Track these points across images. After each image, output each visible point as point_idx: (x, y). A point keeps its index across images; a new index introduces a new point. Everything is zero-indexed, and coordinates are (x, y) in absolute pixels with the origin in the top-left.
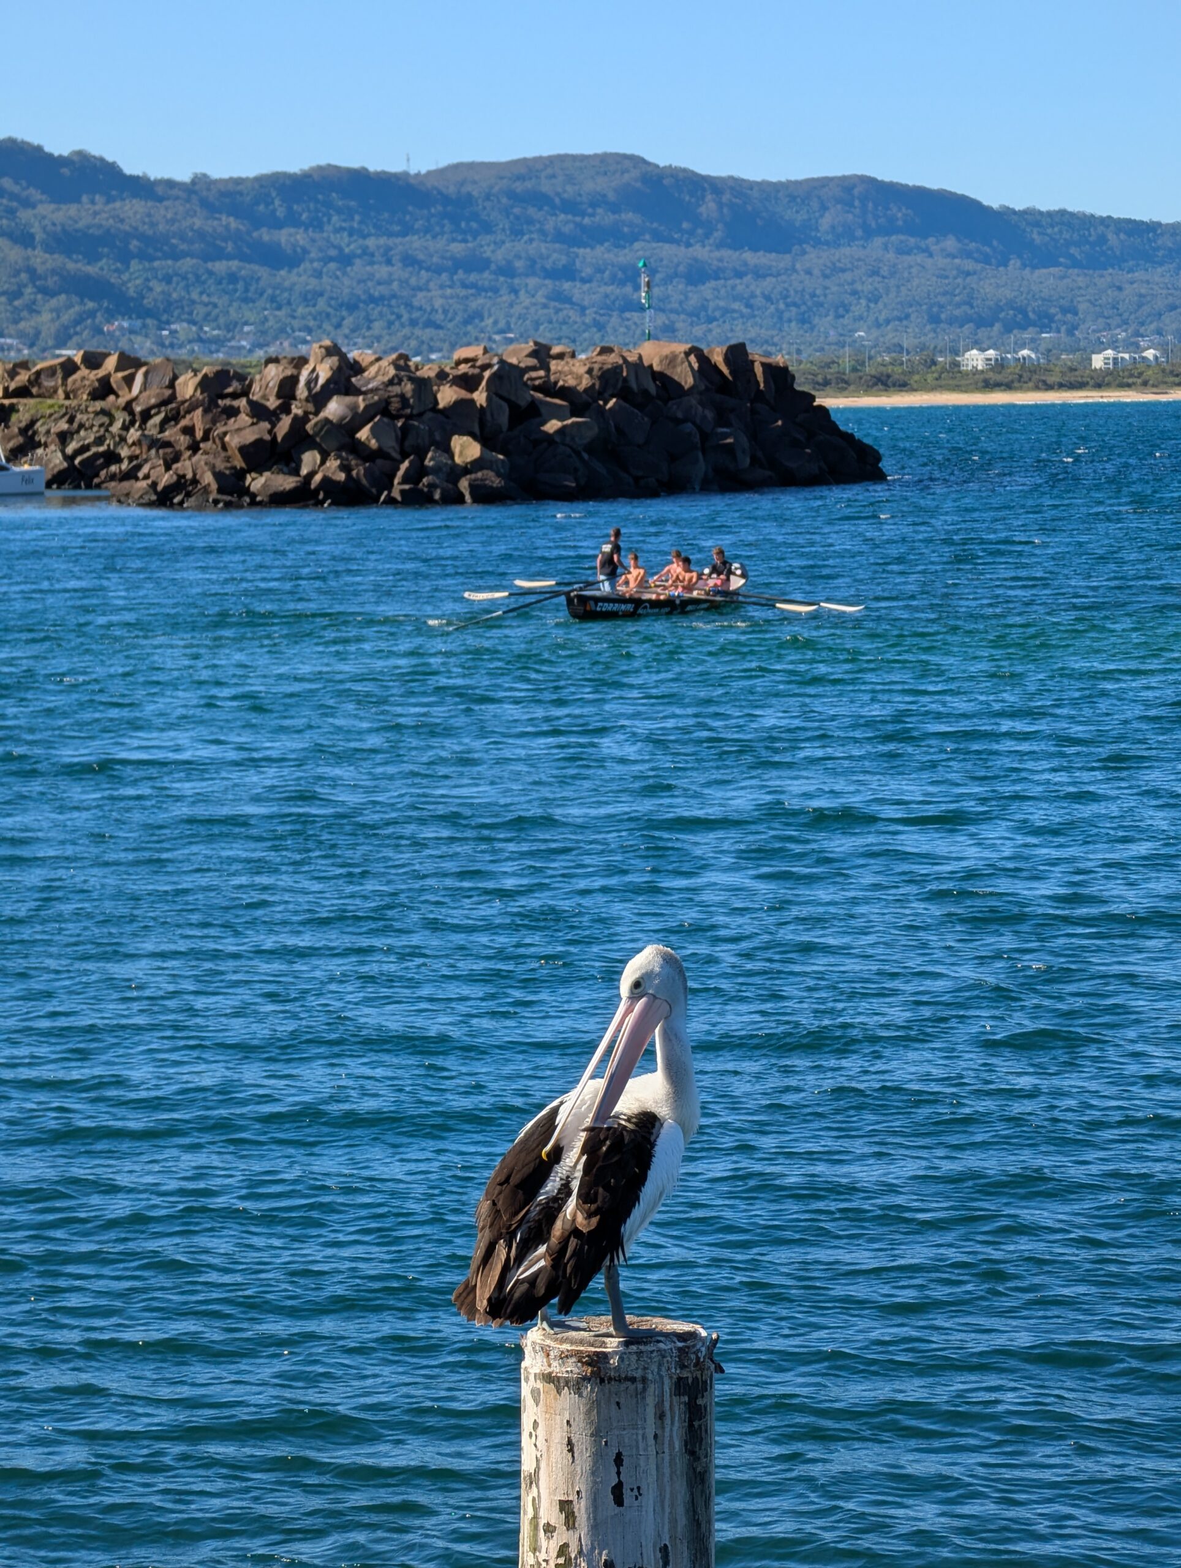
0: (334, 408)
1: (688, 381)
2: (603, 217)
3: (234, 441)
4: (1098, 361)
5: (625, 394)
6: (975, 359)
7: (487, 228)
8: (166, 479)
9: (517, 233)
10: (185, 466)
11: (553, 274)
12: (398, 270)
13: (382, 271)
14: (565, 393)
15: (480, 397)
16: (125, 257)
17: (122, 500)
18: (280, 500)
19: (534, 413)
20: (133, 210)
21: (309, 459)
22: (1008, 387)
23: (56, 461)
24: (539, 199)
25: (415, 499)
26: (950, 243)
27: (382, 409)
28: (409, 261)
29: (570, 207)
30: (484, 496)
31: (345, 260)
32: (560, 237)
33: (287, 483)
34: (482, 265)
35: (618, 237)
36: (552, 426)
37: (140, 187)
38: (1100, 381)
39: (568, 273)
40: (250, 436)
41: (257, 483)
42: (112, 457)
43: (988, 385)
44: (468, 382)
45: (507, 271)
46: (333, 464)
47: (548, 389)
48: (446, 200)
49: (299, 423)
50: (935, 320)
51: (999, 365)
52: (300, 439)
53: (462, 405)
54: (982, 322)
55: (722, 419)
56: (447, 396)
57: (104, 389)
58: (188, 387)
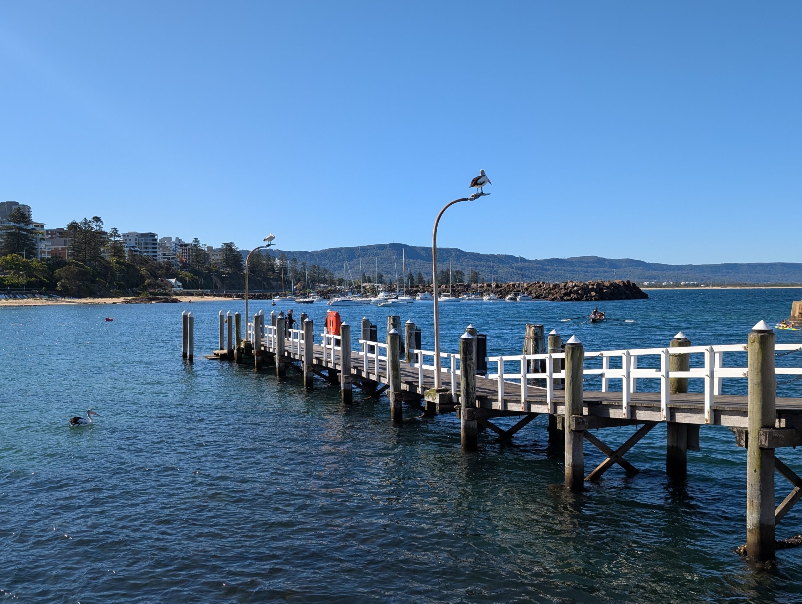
0: (575, 288)
1: (622, 285)
2: (592, 264)
3: (562, 293)
4: (663, 284)
5: (613, 287)
6: (646, 283)
7: (575, 266)
8: (553, 297)
9: (579, 267)
10: (555, 296)
11: (585, 272)
12: (563, 272)
13: (561, 272)
14: (606, 286)
15: (595, 287)
16: (526, 270)
17: (547, 300)
18: (568, 300)
19: (602, 289)
20: (527, 264)
21: (572, 295)
22: (651, 287)
23: (535, 295)
24: (583, 262)
25: (587, 300)
26: (641, 268)
27: (582, 288)
28: (564, 270)
29: (587, 263)
30: (596, 300)
31: (556, 270)
32: (585, 267)
33: (569, 298)
34: (575, 271)
35: (594, 267)
36: (605, 291)
37: (528, 261)
38: (664, 286)
39: (587, 272)
40: (564, 292)
41: (565, 298)
42: (542, 295)
43: (648, 287)
44: (593, 285)
45: (578, 272)
46: (575, 295)
47: (604, 286)
48: (569, 262)
49: (571, 290)
50: (639, 278)
51: (649, 284)
52: (571, 292)
53: (592, 288)
54: (646, 278)
55: (627, 290)
56: (590, 287)
57: (540, 286)
58: (551, 286)
